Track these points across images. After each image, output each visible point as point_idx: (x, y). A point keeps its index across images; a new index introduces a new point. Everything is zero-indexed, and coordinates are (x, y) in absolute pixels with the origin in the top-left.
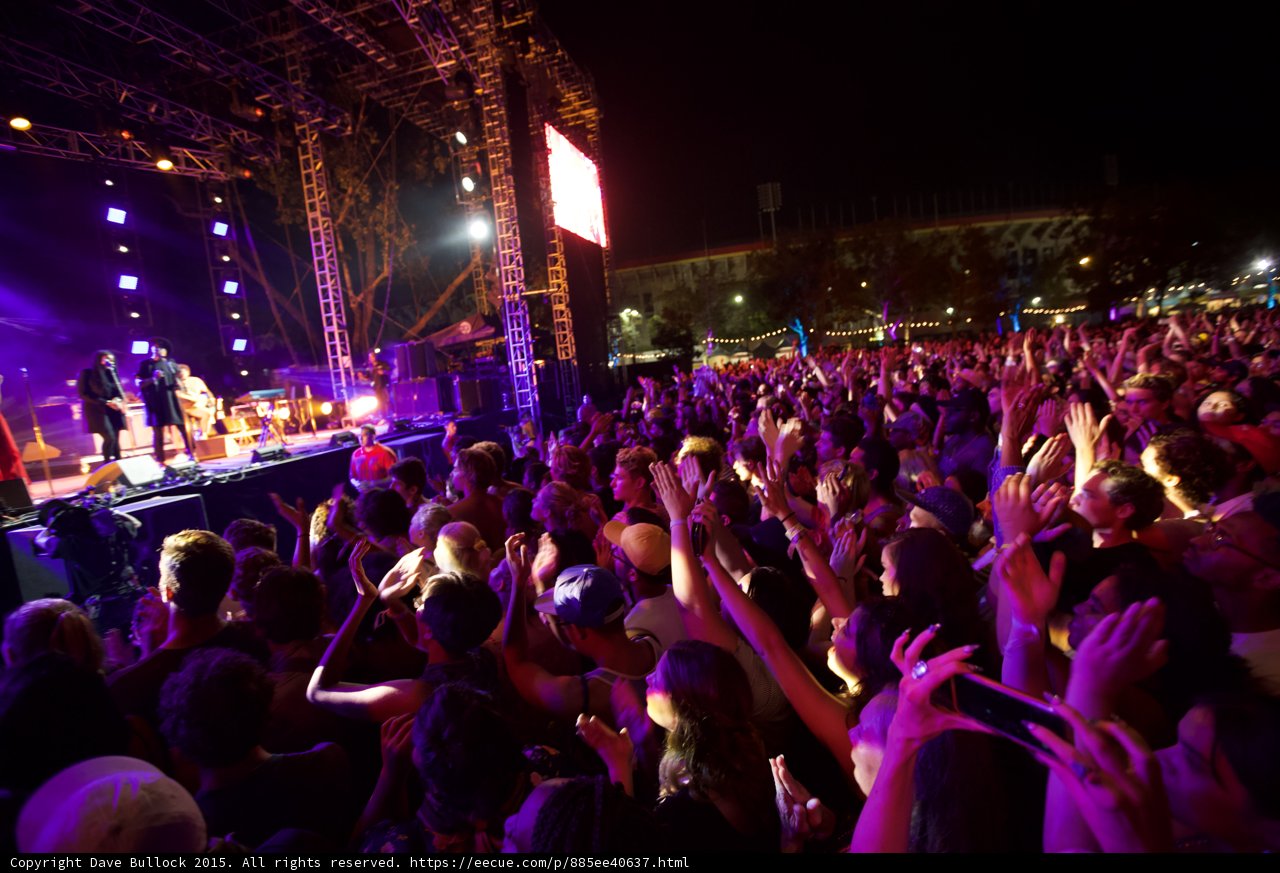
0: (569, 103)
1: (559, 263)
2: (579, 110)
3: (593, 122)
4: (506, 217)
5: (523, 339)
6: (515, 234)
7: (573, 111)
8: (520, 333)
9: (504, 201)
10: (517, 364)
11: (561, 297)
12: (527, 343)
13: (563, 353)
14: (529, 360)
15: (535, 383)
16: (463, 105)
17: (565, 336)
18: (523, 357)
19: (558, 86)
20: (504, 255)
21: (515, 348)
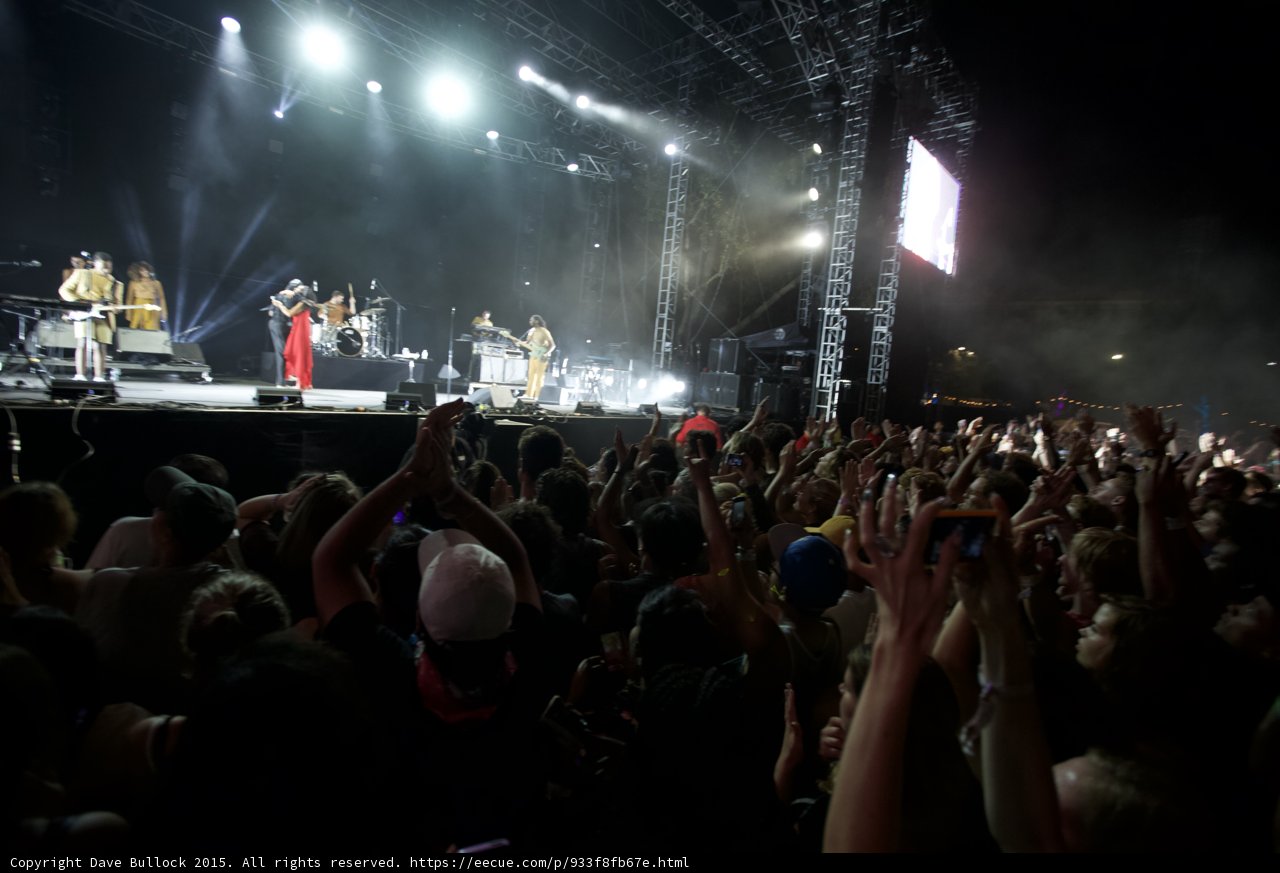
0: (944, 115)
1: (891, 284)
2: (954, 123)
3: (967, 136)
4: (845, 229)
5: (834, 355)
6: (850, 248)
7: (945, 124)
8: (832, 348)
9: (846, 214)
10: (822, 378)
11: (885, 319)
12: (838, 360)
13: (874, 378)
14: (835, 378)
15: (836, 402)
16: (826, 116)
17: (880, 360)
18: (829, 372)
19: (934, 97)
20: (834, 268)
21: (824, 362)
